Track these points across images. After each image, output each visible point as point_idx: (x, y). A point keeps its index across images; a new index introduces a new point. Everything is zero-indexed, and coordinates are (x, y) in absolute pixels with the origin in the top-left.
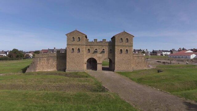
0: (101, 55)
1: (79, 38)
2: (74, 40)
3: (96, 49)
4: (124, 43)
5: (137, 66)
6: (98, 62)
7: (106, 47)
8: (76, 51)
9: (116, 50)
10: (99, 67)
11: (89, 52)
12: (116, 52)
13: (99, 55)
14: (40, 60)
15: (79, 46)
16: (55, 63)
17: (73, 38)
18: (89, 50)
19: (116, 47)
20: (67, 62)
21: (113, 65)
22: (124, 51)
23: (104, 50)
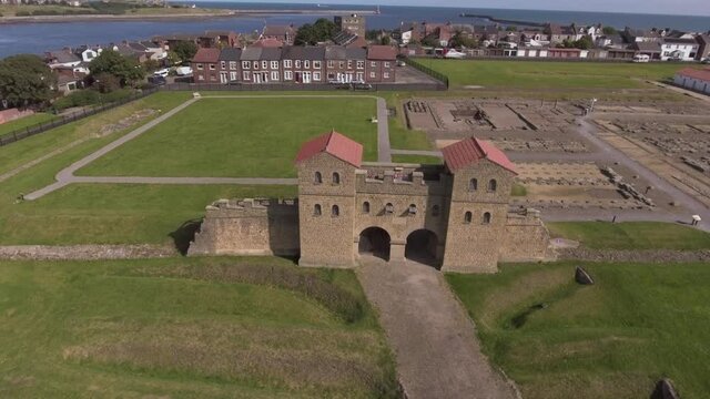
0: (403, 221)
1: (336, 175)
2: (320, 182)
3: (390, 204)
4: (482, 192)
5: (514, 250)
6: (393, 238)
7: (423, 198)
8: (327, 211)
9: (452, 212)
10: (397, 251)
11: (368, 211)
12: (450, 219)
13: (397, 220)
14: (222, 223)
15: (337, 199)
16: (265, 234)
17: (318, 174)
18: (367, 204)
19: (453, 204)
20: (301, 241)
21: (439, 248)
22: (477, 218)
23: (413, 206)
